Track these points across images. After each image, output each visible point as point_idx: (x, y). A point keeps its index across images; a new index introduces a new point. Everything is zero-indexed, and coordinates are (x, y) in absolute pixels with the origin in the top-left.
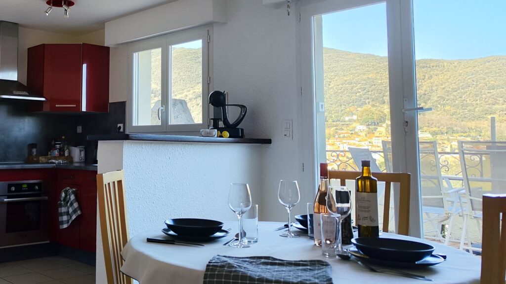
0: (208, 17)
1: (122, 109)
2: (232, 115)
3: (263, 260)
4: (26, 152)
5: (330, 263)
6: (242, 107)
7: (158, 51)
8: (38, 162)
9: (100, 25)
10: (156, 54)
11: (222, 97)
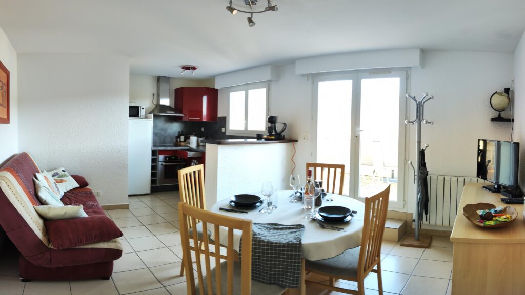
0: (269, 78)
1: (224, 121)
2: (279, 127)
3: (274, 227)
4: (175, 141)
5: (305, 226)
6: (285, 124)
7: (244, 92)
8: (180, 146)
9: (212, 78)
10: (242, 94)
11: (274, 119)
